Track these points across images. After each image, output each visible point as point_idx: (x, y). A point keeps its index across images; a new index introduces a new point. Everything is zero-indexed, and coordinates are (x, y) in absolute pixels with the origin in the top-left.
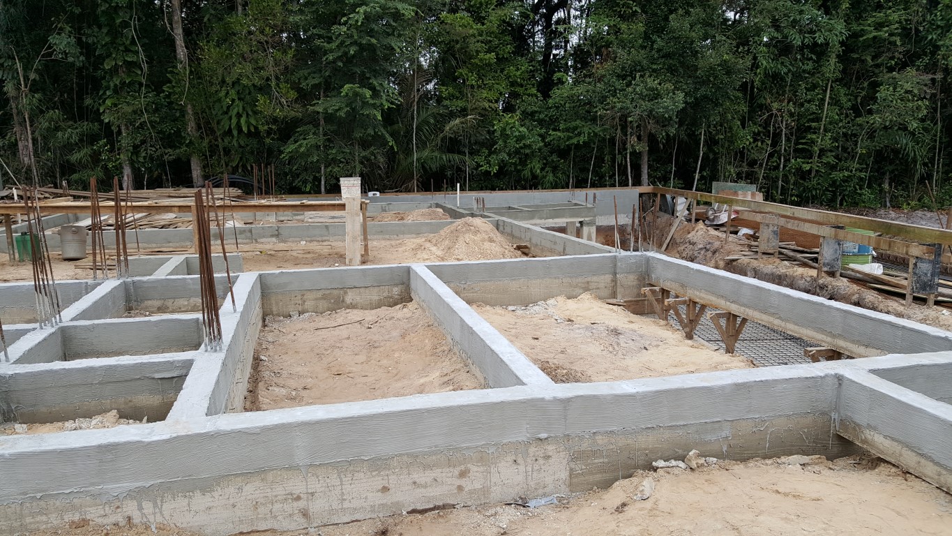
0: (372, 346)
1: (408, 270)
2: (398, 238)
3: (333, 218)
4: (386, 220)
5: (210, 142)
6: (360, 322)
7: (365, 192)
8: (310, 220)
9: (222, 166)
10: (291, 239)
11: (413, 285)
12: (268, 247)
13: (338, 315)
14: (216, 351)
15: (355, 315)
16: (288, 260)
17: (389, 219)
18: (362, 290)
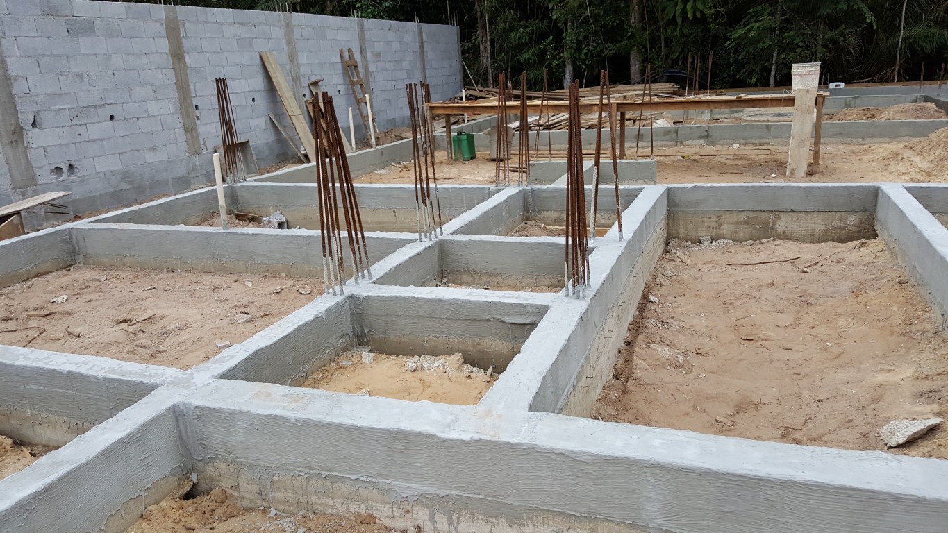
0: (805, 301)
1: (876, 193)
2: (863, 143)
3: (779, 115)
4: (849, 118)
5: (652, 33)
6: (792, 261)
7: (826, 83)
8: (749, 119)
9: (662, 58)
10: (721, 142)
11: (881, 213)
12: (693, 150)
13: (762, 247)
14: (578, 297)
15: (787, 249)
16: (714, 167)
17: (853, 117)
18: (802, 215)
